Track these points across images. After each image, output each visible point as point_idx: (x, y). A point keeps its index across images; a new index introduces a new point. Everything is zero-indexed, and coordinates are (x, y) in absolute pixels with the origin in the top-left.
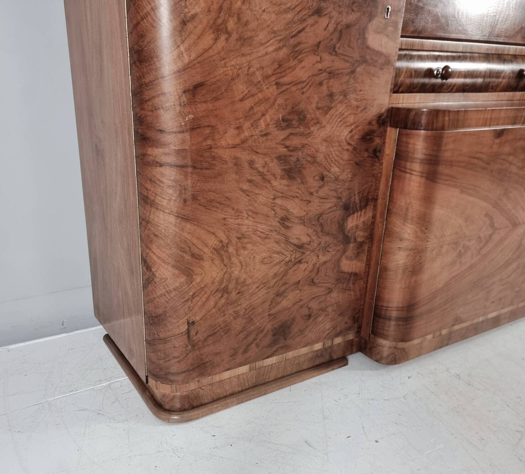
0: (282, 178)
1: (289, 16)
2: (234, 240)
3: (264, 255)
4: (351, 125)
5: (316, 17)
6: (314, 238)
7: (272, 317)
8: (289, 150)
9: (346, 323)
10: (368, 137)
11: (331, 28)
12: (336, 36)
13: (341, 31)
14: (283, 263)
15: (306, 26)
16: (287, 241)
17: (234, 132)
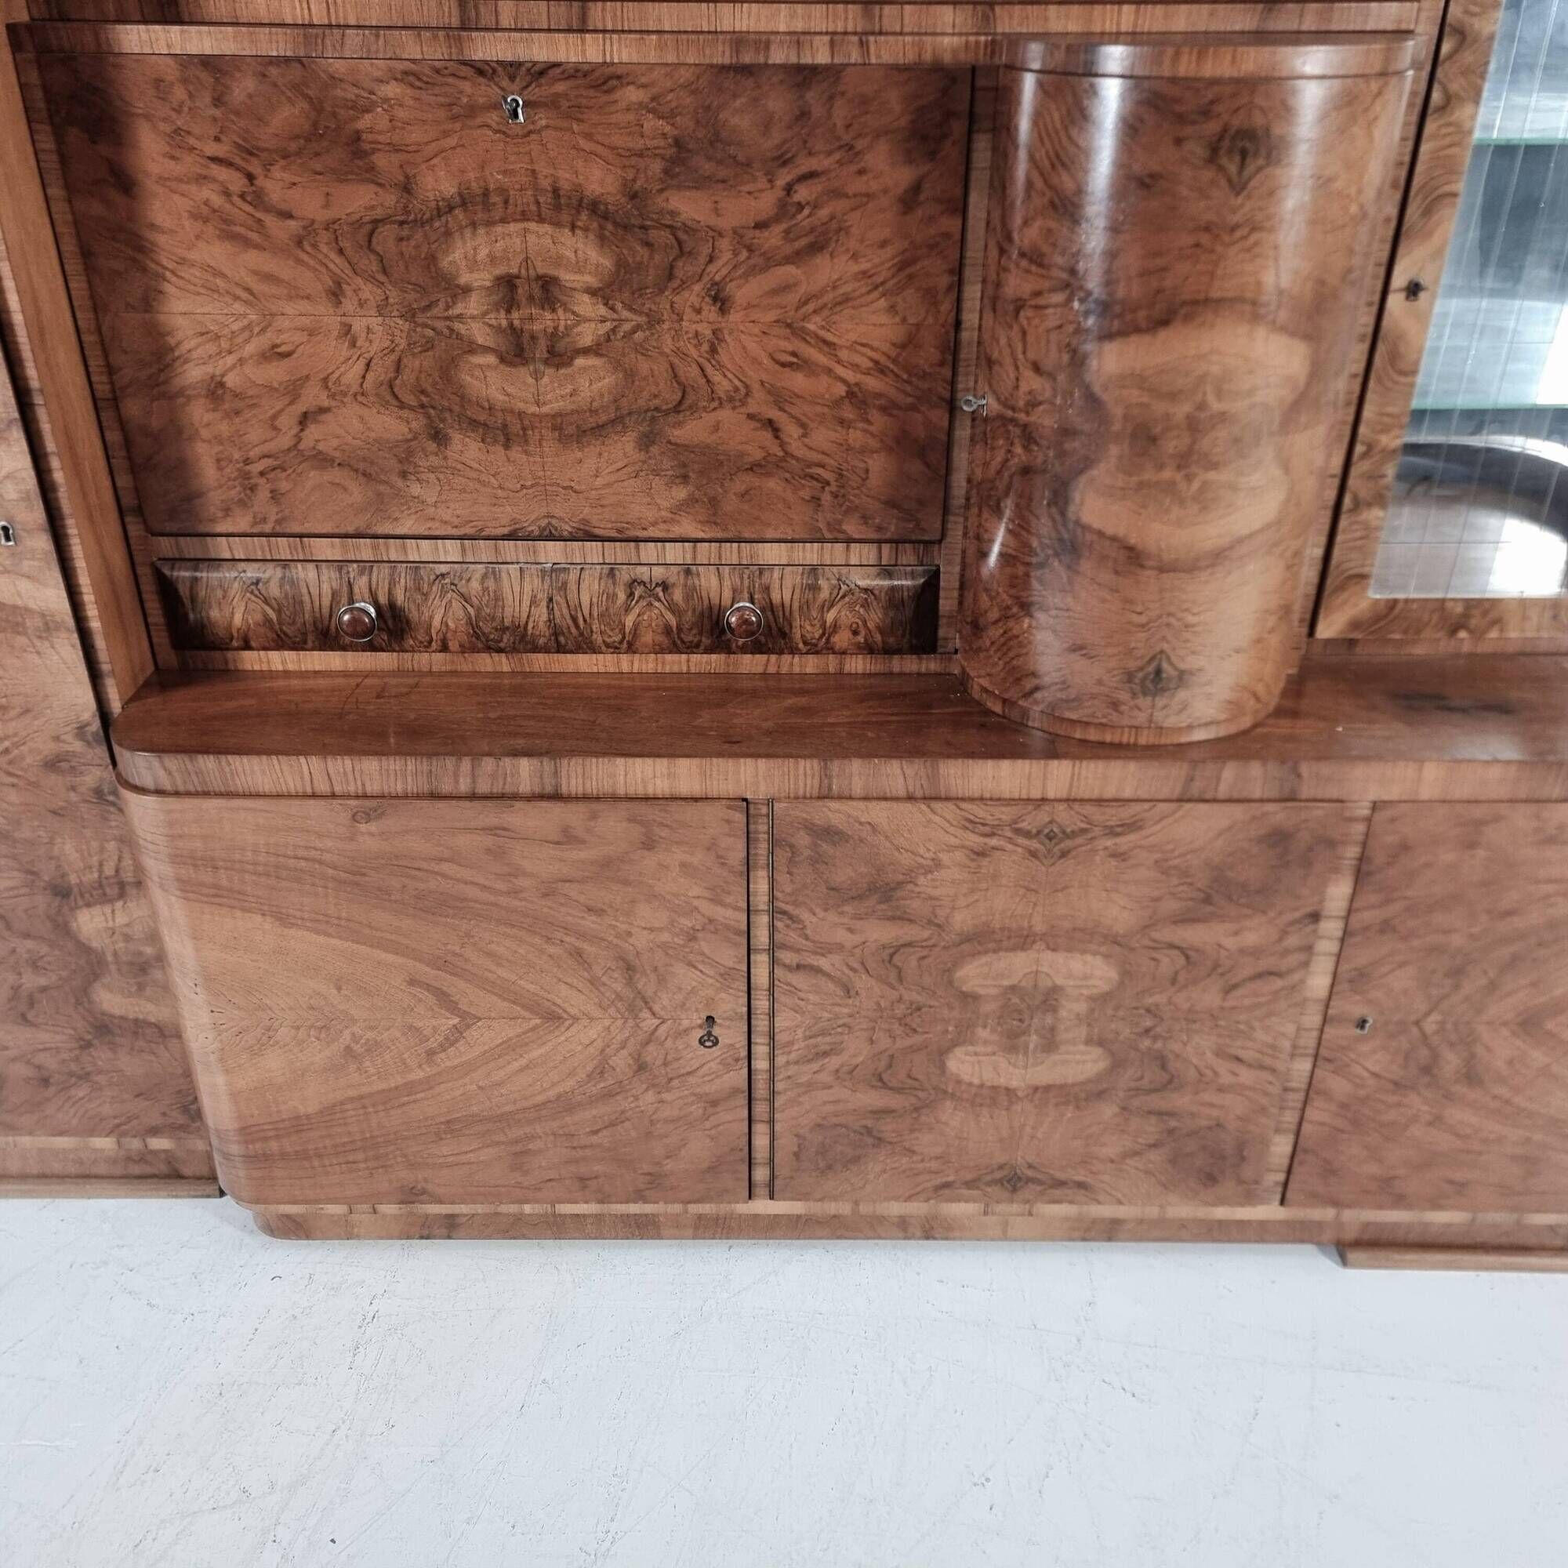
10: (63, 765)
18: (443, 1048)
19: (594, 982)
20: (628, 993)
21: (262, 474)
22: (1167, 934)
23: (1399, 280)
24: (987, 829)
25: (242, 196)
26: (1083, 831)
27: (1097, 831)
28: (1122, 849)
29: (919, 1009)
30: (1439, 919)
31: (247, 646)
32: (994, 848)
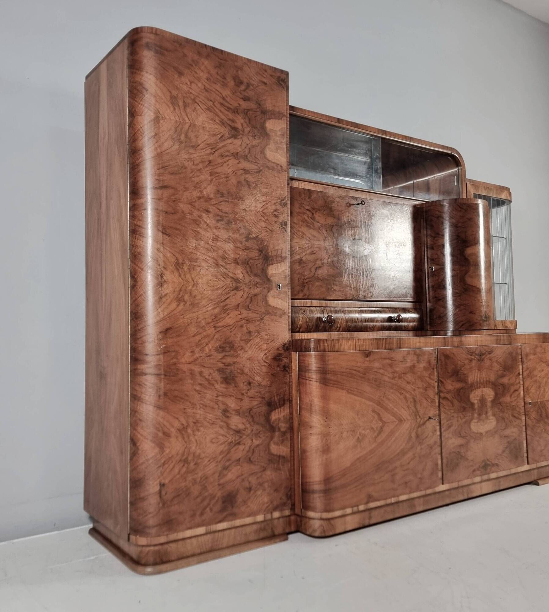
0: (222, 383)
1: (220, 291)
2: (191, 424)
3: (213, 436)
4: (265, 350)
5: (235, 291)
6: (248, 426)
7: (221, 487)
8: (225, 365)
9: (281, 499)
10: (278, 358)
11: (245, 296)
12: (248, 301)
13: (251, 298)
14: (227, 443)
15: (230, 296)
16: (228, 425)
17: (190, 354)
18: (378, 435)
20: (414, 410)
21: (307, 283)
22: (501, 381)
24: (471, 354)
25: (311, 218)
26: (485, 353)
27: (487, 353)
28: (491, 358)
29: (465, 409)
32: (473, 359)
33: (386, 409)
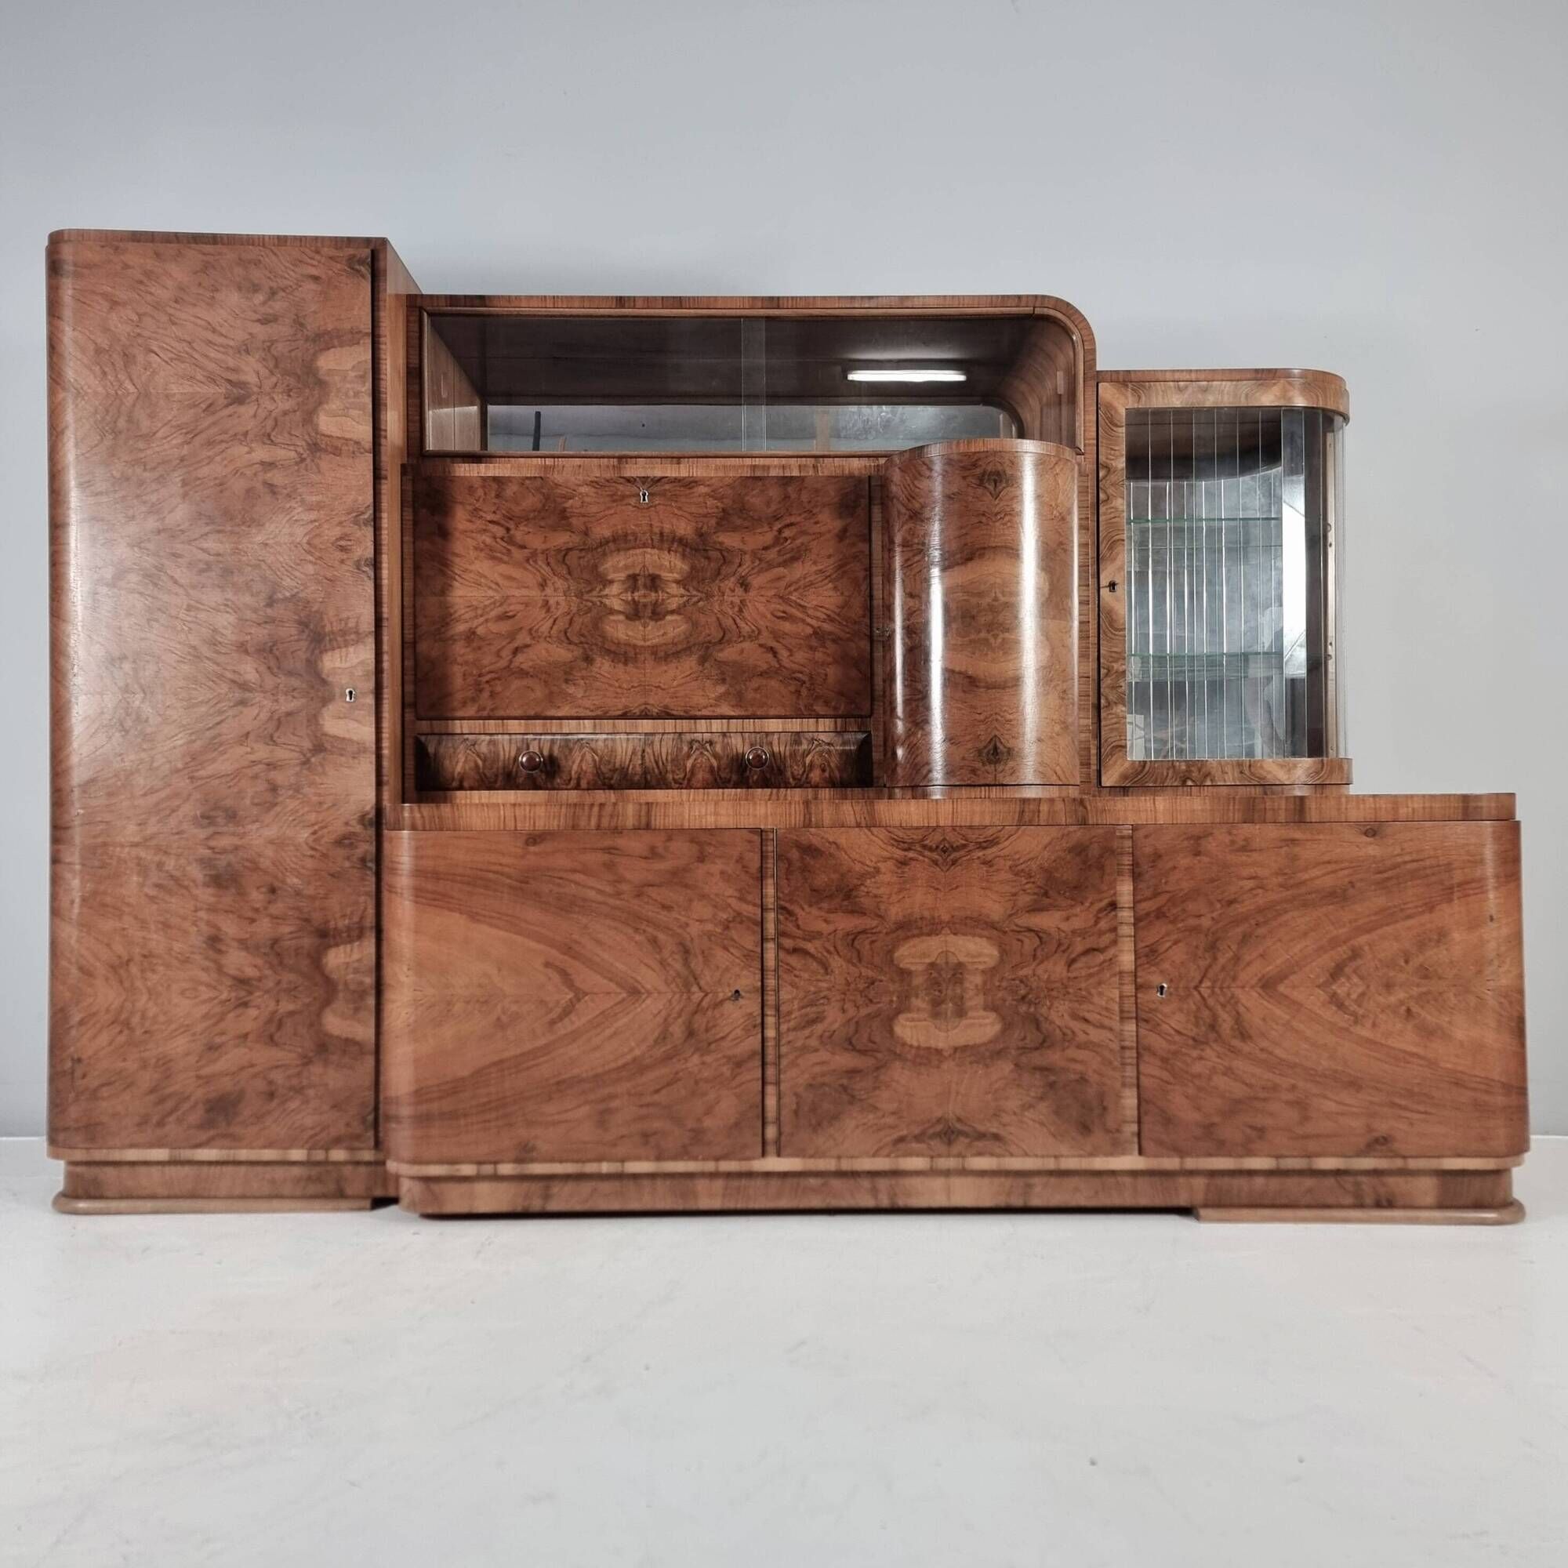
0: (206, 885)
1: (203, 709)
2: (138, 958)
3: (185, 985)
4: (313, 825)
5: (240, 708)
6: (268, 972)
7: (200, 1082)
8: (214, 853)
9: (348, 1125)
10: (346, 841)
11: (264, 716)
12: (271, 726)
13: (279, 719)
14: (216, 1001)
15: (227, 718)
16: (220, 969)
17: (136, 828)
18: (561, 1018)
19: (663, 963)
20: (684, 972)
21: (487, 682)
22: (1026, 920)
23: (1104, 582)
24: (906, 846)
25: (502, 539)
26: (964, 846)
27: (971, 846)
28: (989, 858)
29: (873, 983)
30: (1191, 906)
31: (461, 788)
32: (911, 859)
33: (589, 963)
